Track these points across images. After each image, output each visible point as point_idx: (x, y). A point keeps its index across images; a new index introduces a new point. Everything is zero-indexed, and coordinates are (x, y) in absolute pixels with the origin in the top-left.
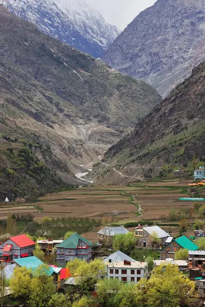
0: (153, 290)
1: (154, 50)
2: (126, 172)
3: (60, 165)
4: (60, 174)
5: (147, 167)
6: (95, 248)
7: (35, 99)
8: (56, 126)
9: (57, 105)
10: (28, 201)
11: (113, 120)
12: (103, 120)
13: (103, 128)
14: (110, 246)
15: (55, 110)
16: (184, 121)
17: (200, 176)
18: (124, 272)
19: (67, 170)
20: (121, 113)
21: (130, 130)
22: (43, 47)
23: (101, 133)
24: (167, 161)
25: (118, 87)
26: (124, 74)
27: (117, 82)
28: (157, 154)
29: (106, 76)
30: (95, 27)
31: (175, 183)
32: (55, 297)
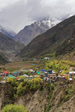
0: (35, 81)
1: (23, 37)
2: (19, 60)
3: (7, 58)
4: (7, 60)
5: (23, 59)
6: (20, 73)
7: (2, 46)
8: (5, 51)
9: (6, 47)
10: (2, 65)
11: (16, 50)
12: (14, 50)
13: (14, 51)
14: (23, 73)
15: (5, 48)
16: (30, 50)
17: (34, 60)
18: (29, 78)
19: (8, 59)
20: (18, 49)
21: (19, 52)
22: (3, 37)
23: (14, 52)
24: (27, 57)
25: (17, 44)
26: (18, 41)
27: (17, 43)
28: (25, 56)
29: (15, 42)
30: (12, 33)
31: (30, 61)
32: (16, 82)
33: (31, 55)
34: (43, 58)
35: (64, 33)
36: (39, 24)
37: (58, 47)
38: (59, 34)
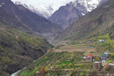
2: (62, 43)
5: (66, 41)
31: (84, 44)
33: (75, 38)
34: (96, 40)
35: (112, 14)
36: (75, 4)
37: (107, 29)
38: (106, 15)
